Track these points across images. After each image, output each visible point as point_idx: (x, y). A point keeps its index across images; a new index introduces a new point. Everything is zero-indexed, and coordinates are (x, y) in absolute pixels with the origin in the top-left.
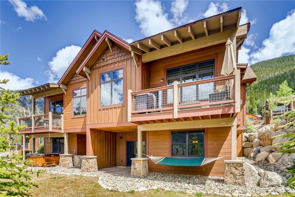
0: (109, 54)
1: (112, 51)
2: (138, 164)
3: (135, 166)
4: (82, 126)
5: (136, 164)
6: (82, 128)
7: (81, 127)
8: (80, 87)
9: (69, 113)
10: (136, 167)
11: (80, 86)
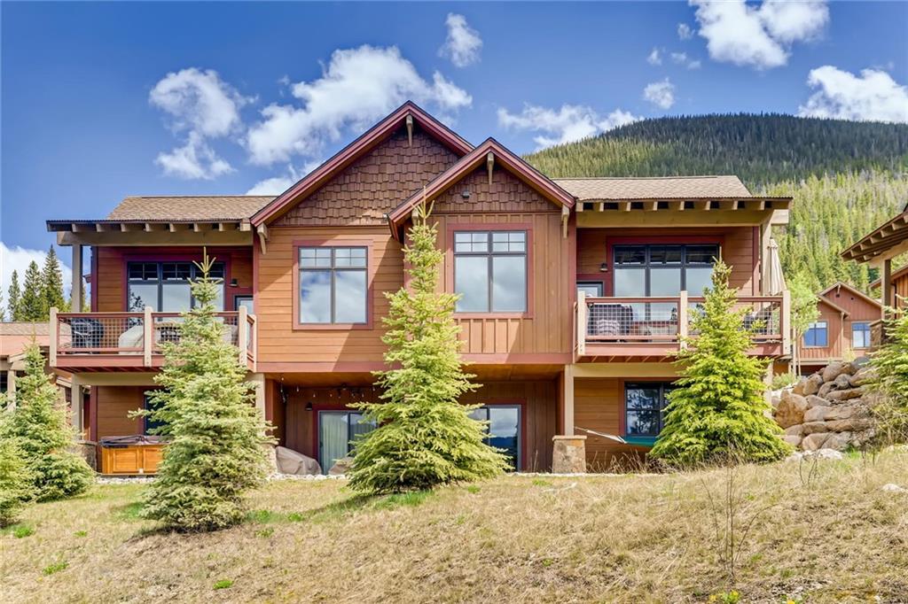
0: (484, 188)
1: (493, 182)
2: (574, 448)
3: (566, 452)
4: (338, 356)
5: (569, 448)
6: (337, 362)
7: (336, 360)
8: (325, 241)
9: (281, 311)
10: (568, 454)
11: (324, 238)
